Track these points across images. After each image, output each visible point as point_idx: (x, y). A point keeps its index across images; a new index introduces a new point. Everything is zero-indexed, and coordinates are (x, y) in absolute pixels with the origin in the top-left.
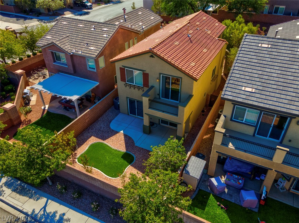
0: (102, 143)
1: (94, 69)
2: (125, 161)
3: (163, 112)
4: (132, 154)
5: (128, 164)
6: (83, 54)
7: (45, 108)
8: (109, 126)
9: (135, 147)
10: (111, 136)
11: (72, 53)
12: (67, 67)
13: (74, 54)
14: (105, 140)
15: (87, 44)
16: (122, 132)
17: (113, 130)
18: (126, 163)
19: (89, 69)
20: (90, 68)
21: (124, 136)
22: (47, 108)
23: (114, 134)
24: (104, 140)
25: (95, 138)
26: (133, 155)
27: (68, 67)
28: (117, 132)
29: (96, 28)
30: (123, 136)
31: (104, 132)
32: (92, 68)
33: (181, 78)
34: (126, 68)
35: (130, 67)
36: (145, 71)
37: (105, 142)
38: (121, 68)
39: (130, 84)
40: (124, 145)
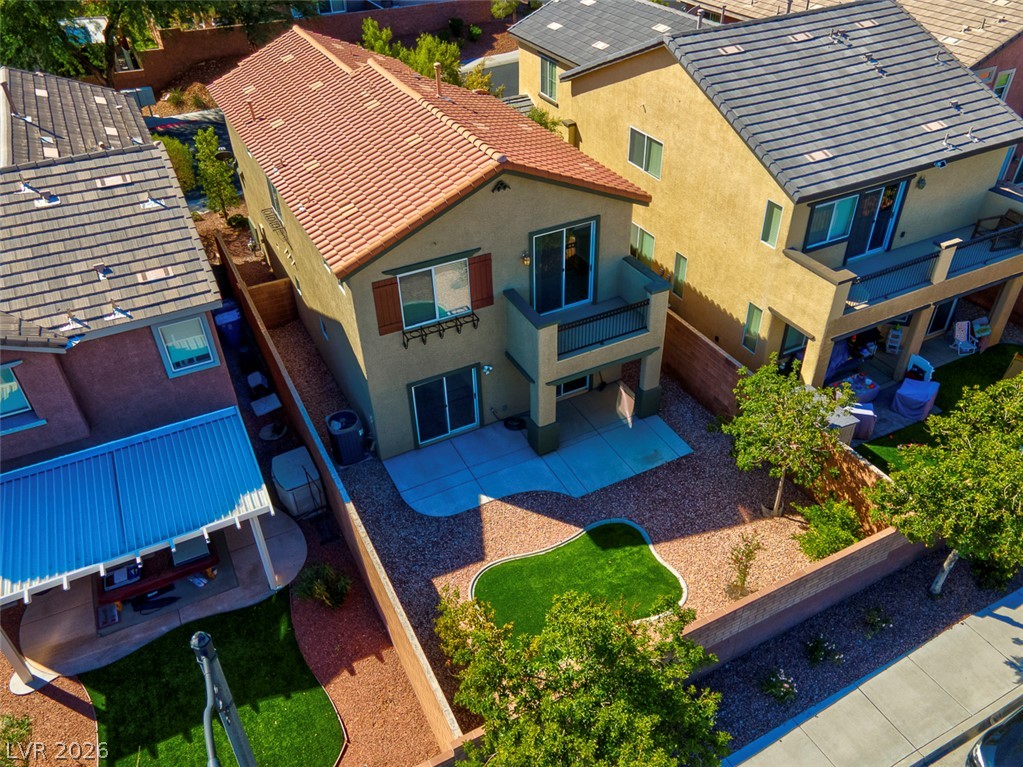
0: (492, 571)
1: (206, 357)
2: (628, 548)
3: (602, 343)
4: (607, 521)
5: (643, 546)
6: (139, 315)
7: (34, 682)
8: (421, 517)
9: (584, 502)
10: (480, 533)
11: (71, 338)
12: (44, 422)
13: (85, 339)
14: (484, 554)
15: (106, 270)
16: (484, 499)
17: (455, 517)
18: (635, 549)
19: (173, 372)
20: (177, 365)
21: (508, 503)
22: (48, 675)
23: (476, 523)
24: (482, 559)
25: (449, 576)
26: (614, 520)
27: (47, 420)
28: (476, 512)
29: (52, 191)
30: (509, 507)
31: (437, 543)
32: (191, 361)
33: (597, 218)
34: (398, 276)
35: (418, 261)
36: (479, 249)
37: (494, 558)
38: (376, 286)
39: (422, 328)
40: (554, 521)
